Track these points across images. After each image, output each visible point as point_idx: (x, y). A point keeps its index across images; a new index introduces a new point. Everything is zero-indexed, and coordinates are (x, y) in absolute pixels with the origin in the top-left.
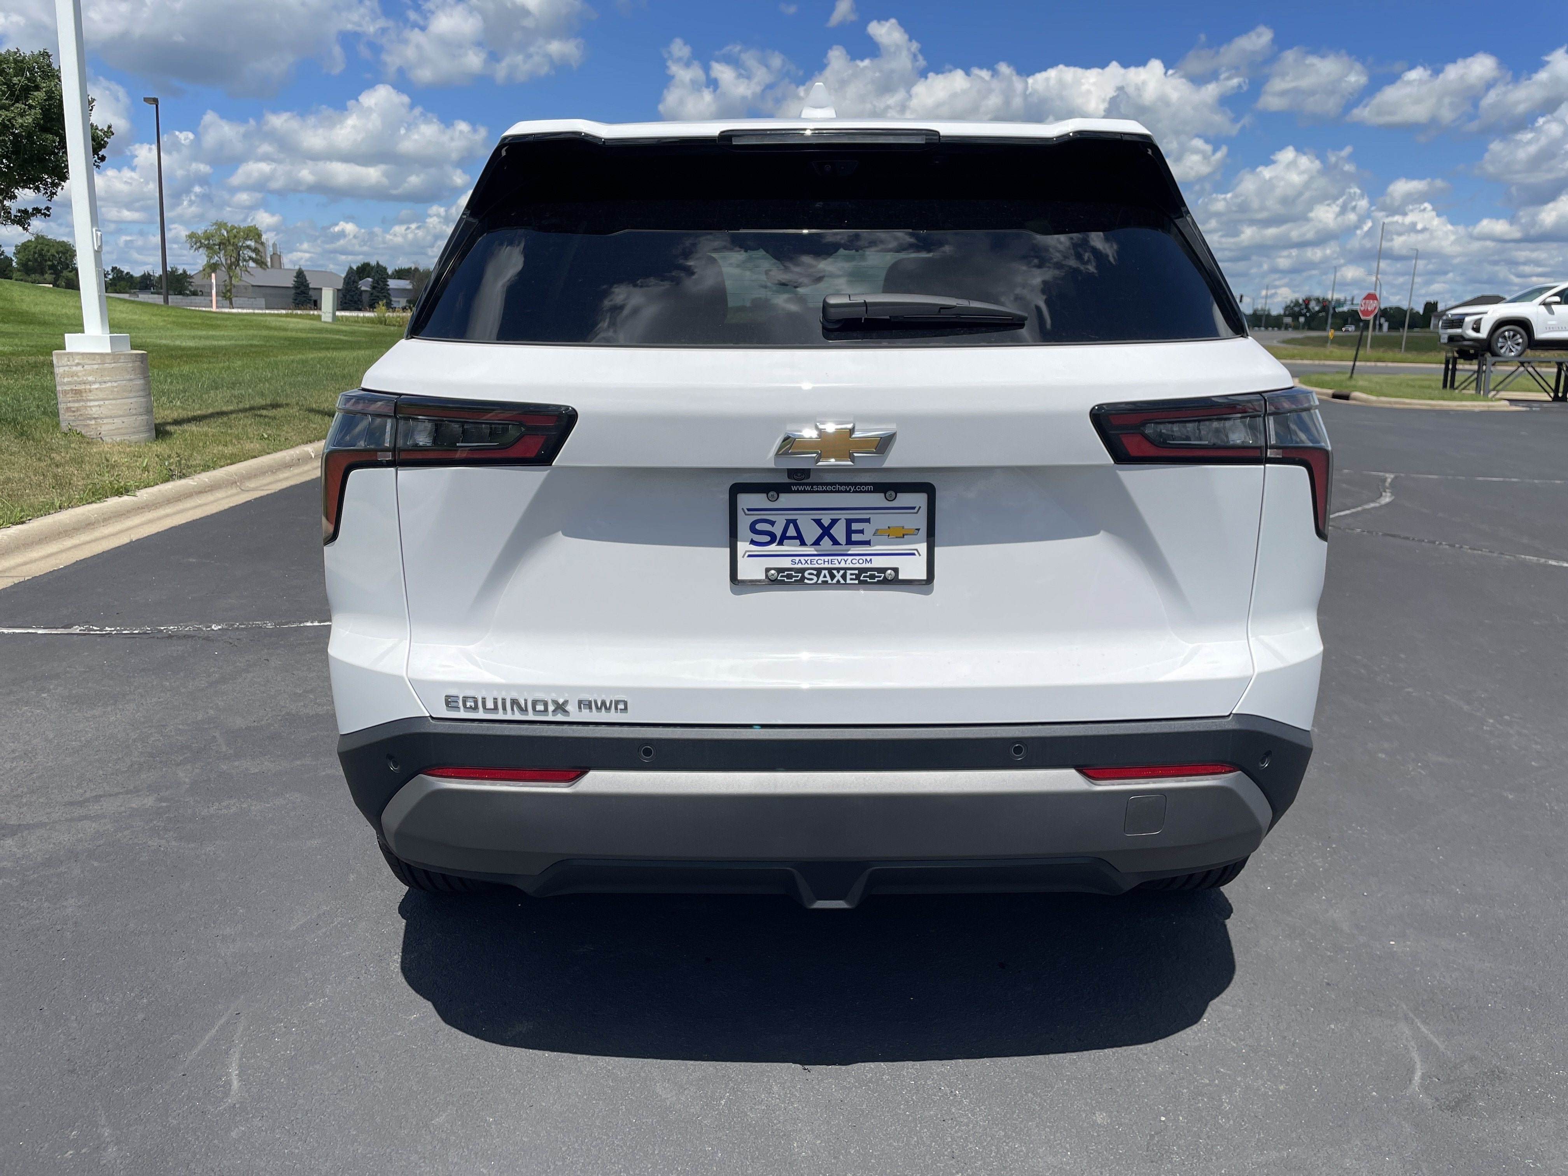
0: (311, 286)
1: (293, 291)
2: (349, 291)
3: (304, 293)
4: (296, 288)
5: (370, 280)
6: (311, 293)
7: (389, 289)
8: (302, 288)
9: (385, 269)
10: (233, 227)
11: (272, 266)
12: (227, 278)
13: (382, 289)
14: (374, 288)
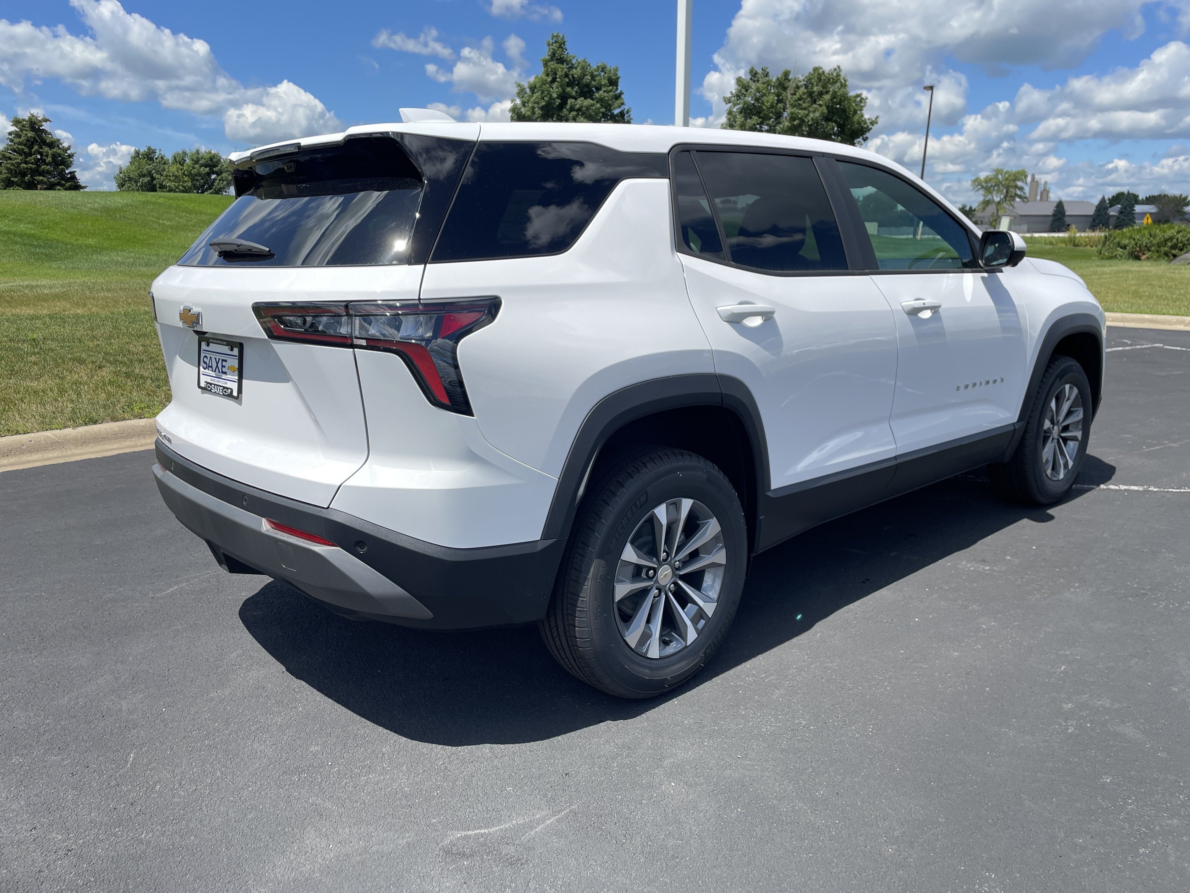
0: (1067, 213)
1: (1051, 218)
2: (1099, 216)
3: (1060, 219)
4: (1054, 215)
5: (1119, 206)
6: (1066, 219)
7: (1134, 214)
8: (1059, 216)
9: (1138, 196)
10: (1007, 172)
11: (1041, 200)
12: (995, 211)
13: (1129, 213)
14: (1121, 212)
